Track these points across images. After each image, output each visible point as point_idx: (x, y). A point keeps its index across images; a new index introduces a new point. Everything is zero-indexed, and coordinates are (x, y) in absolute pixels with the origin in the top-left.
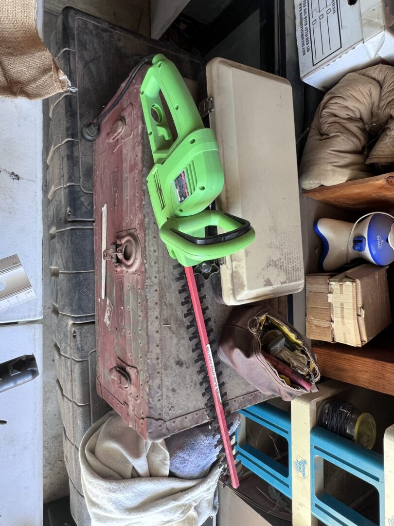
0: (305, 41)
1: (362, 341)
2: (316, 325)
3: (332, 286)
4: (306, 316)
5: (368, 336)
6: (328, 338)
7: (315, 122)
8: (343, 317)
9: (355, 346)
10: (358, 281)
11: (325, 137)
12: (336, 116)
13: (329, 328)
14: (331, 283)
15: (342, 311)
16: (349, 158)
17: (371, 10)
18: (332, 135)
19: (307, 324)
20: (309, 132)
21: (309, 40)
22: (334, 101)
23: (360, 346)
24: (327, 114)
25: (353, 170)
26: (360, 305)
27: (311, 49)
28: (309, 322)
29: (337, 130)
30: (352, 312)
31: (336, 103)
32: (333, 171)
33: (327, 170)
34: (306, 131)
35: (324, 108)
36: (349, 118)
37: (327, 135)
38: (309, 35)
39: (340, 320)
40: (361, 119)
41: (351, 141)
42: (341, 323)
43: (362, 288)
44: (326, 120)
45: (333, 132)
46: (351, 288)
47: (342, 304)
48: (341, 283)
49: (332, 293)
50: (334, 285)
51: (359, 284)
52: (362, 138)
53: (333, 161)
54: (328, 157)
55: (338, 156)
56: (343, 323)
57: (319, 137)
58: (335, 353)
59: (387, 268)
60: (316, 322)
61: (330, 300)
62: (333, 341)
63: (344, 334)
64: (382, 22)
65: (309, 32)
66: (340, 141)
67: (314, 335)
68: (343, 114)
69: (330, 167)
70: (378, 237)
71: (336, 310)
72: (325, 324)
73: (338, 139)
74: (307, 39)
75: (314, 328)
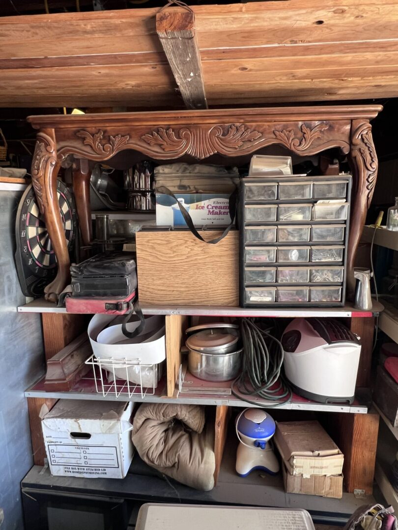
0: (96, 471)
1: (339, 454)
2: (330, 489)
3: (297, 473)
4: (322, 496)
5: (334, 448)
6: (340, 480)
7: (160, 470)
8: (322, 468)
9: (343, 459)
10: (293, 453)
11: (176, 465)
12: (162, 452)
13: (331, 479)
14: (294, 474)
15: (316, 468)
16: (196, 447)
17: (102, 427)
18: (177, 460)
19: (329, 496)
20: (166, 476)
21: (97, 468)
22: (150, 455)
23: (343, 455)
24: (159, 460)
25: (205, 446)
26: (310, 453)
27: (105, 468)
28: (327, 495)
29: (174, 456)
30: (317, 461)
31: (152, 453)
32: (205, 463)
33: (205, 468)
34: (165, 477)
35: (153, 462)
36: (165, 443)
37: (175, 463)
38: (93, 468)
39: (324, 470)
40: (166, 431)
41: (183, 444)
42: (326, 469)
43: (297, 451)
44: (163, 462)
45: (175, 459)
46: (299, 460)
47: (311, 467)
48: (294, 467)
49: (302, 474)
50: (296, 472)
51: (295, 452)
52: (181, 433)
53: (198, 463)
54: (194, 467)
55: (194, 458)
56: (326, 467)
57: (175, 470)
58: (351, 473)
59: (277, 422)
60: (327, 489)
61: (308, 477)
62: (340, 475)
63: (335, 467)
64: (113, 422)
65: (91, 468)
66: (183, 454)
67: (339, 492)
68: (161, 447)
69: (202, 466)
70: (256, 431)
71: (316, 472)
72: (328, 481)
73: (181, 455)
74: (95, 470)
75: (332, 491)
